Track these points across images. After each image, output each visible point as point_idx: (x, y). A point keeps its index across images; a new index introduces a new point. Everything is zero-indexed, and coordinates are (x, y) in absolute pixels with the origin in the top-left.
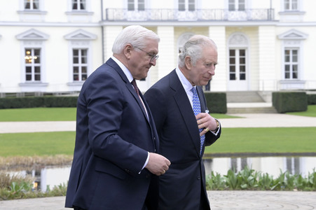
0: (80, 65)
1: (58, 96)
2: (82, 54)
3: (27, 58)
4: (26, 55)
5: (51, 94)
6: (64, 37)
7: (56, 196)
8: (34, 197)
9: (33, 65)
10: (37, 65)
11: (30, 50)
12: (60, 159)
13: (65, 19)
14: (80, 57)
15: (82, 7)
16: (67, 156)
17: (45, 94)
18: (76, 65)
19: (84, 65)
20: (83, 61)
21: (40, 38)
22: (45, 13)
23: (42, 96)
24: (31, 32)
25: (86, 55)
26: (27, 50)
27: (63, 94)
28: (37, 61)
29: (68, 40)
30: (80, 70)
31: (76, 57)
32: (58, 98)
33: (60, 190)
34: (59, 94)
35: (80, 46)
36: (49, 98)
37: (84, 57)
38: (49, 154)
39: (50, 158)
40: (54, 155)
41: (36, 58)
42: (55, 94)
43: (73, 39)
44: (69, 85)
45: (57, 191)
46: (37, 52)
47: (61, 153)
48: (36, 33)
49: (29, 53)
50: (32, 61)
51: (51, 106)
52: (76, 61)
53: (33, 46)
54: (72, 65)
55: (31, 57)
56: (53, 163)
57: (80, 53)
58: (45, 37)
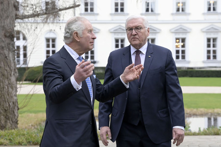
0: (212, 49)
1: (197, 69)
2: (213, 41)
3: (177, 44)
4: (176, 42)
5: (192, 68)
6: (202, 30)
7: (205, 135)
8: (191, 135)
9: (180, 49)
10: (183, 49)
11: (178, 39)
12: (201, 111)
13: (202, 18)
14: (212, 43)
15: (214, 9)
16: (206, 110)
17: (188, 68)
18: (209, 49)
19: (214, 49)
20: (214, 46)
21: (185, 31)
22: (189, 14)
23: (186, 70)
24: (179, 27)
25: (216, 42)
26: (177, 39)
27: (200, 68)
28: (183, 46)
29: (204, 32)
30: (212, 52)
31: (209, 43)
32: (197, 71)
33: (207, 131)
34: (198, 68)
35: (212, 36)
36: (191, 71)
37: (215, 43)
38: (194, 108)
39: (195, 110)
40: (197, 109)
41: (182, 44)
42: (195, 68)
43: (208, 31)
44: (204, 62)
45: (206, 132)
46: (183, 40)
47: (202, 107)
48: (183, 27)
49: (178, 41)
50: (180, 46)
51: (192, 76)
52: (209, 46)
53: (181, 36)
54: (206, 49)
55: (179, 44)
56: (197, 114)
57: (212, 41)
58: (188, 30)
